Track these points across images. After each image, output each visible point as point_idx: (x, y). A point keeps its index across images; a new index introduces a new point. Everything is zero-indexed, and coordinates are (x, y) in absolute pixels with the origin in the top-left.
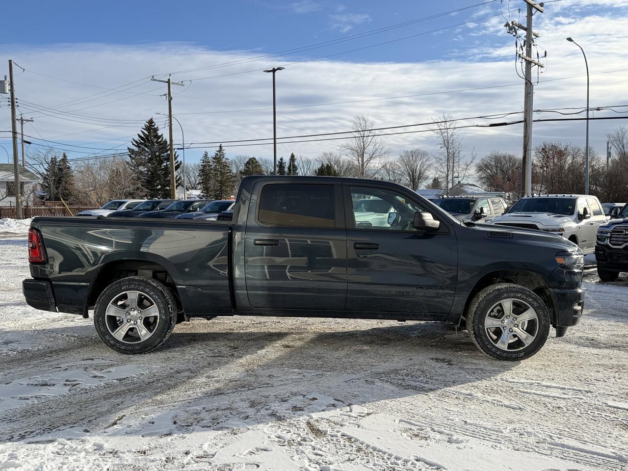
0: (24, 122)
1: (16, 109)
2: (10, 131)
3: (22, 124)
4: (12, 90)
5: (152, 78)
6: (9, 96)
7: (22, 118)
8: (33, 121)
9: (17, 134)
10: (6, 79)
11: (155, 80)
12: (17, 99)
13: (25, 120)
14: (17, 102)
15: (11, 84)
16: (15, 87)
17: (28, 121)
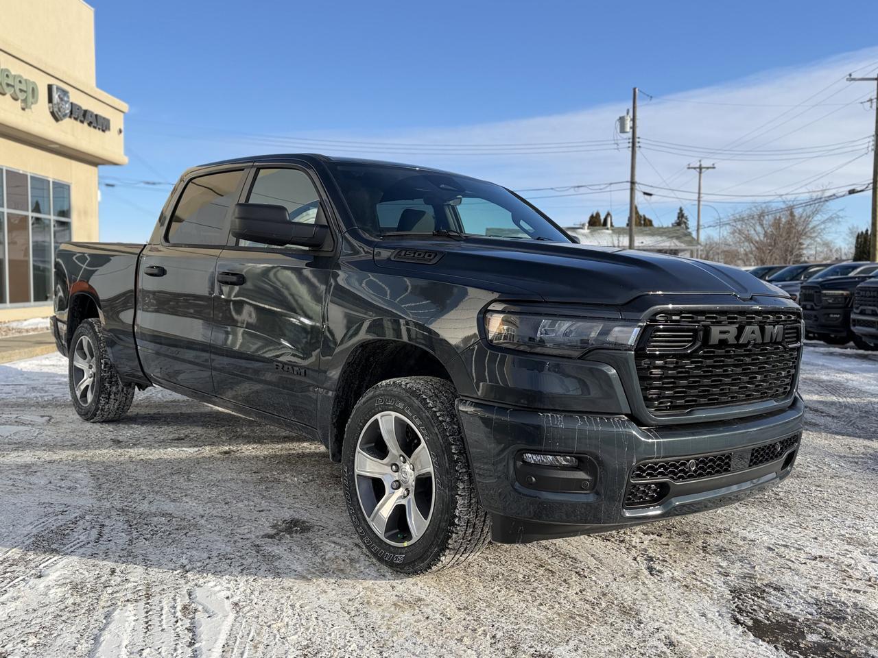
0: (703, 170)
1: (637, 150)
2: (628, 182)
3: (700, 173)
4: (633, 128)
5: (848, 77)
6: (630, 135)
7: (700, 165)
8: (714, 168)
9: (636, 185)
10: (628, 113)
11: (854, 79)
12: (639, 138)
13: (704, 168)
14: (639, 142)
15: (634, 120)
16: (638, 122)
17: (708, 168)
